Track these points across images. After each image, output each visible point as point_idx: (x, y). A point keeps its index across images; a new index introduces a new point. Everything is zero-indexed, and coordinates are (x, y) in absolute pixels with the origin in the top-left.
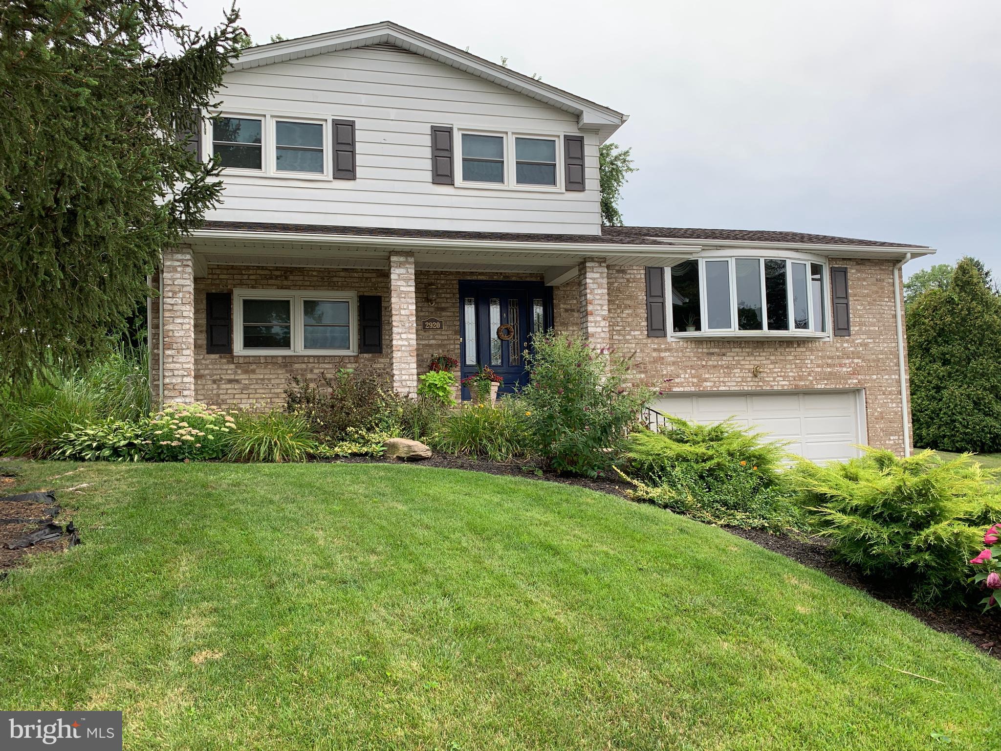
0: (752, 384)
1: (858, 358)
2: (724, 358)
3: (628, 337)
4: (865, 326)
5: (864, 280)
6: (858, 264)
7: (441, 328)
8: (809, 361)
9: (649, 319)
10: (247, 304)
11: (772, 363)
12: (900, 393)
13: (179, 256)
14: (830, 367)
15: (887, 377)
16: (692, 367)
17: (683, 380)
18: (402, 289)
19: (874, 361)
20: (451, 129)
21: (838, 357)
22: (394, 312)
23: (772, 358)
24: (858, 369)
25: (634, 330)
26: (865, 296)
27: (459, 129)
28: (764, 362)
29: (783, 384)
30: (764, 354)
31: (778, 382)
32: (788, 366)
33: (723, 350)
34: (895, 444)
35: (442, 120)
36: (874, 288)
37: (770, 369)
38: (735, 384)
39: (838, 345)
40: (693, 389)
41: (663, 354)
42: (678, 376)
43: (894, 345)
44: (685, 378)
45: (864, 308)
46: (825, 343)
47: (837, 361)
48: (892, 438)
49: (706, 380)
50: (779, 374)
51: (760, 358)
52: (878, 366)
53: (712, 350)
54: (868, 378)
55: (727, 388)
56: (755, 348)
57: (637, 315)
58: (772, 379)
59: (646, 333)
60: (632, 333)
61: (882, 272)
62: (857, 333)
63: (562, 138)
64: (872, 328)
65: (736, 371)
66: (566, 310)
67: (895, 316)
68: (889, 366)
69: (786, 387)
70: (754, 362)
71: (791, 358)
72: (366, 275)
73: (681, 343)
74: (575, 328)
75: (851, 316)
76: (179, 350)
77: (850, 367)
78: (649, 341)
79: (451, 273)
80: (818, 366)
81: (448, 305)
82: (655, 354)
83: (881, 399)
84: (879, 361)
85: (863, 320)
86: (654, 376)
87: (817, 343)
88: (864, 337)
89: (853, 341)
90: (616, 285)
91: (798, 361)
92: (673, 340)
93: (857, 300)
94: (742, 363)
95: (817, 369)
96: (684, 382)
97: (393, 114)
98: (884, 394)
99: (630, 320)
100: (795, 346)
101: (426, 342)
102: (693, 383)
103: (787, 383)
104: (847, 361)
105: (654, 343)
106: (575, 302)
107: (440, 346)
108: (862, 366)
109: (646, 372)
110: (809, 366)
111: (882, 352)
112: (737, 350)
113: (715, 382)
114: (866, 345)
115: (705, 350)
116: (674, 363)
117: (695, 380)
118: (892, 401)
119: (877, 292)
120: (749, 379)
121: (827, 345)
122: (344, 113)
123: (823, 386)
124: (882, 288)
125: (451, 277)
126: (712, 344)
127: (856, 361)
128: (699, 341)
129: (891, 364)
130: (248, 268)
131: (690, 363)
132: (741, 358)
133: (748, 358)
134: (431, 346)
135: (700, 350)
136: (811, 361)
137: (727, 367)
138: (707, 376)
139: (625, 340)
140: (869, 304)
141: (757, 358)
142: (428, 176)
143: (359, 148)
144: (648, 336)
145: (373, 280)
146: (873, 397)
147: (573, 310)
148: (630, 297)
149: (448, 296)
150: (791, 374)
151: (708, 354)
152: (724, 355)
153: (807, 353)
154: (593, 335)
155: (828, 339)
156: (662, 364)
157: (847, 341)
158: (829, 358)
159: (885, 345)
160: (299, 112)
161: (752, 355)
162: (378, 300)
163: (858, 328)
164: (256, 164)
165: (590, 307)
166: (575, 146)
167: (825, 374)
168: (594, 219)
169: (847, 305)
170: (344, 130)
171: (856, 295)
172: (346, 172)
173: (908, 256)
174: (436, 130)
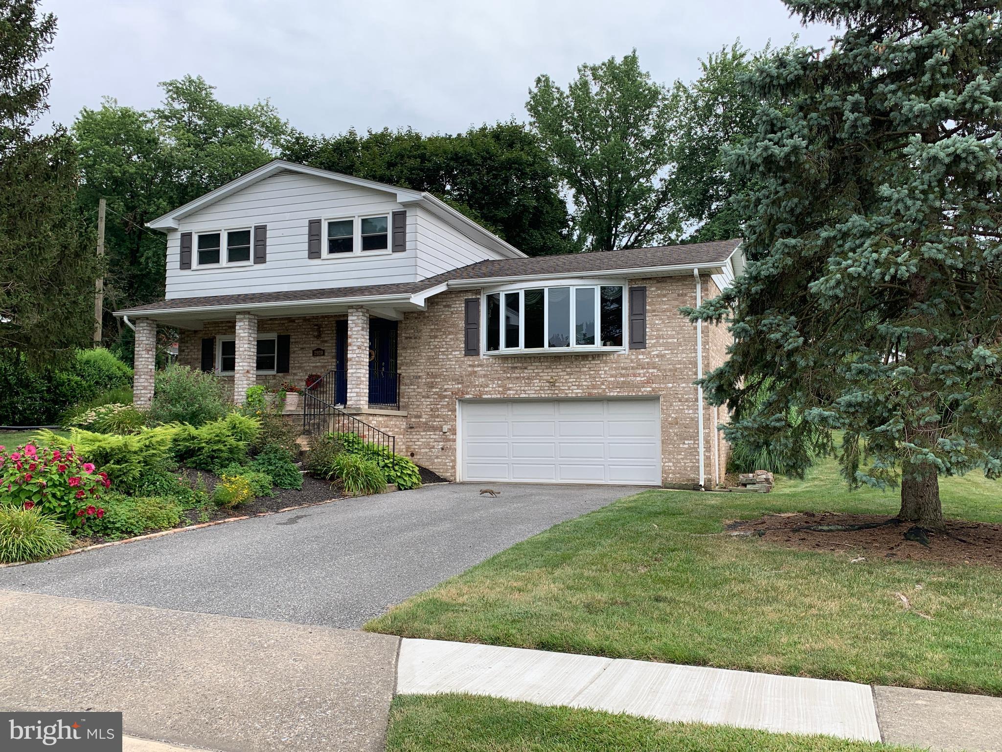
0: (548, 392)
1: (654, 368)
2: (526, 371)
3: (450, 356)
4: (663, 338)
5: (665, 296)
6: (658, 282)
7: (324, 355)
8: (603, 372)
9: (467, 343)
10: (225, 345)
11: (567, 374)
12: (697, 400)
13: (142, 325)
14: (623, 377)
15: (684, 385)
16: (499, 379)
17: (491, 389)
18: (242, 335)
19: (670, 370)
20: (321, 220)
21: (633, 368)
22: (236, 350)
23: (568, 370)
24: (653, 378)
25: (455, 351)
26: (665, 311)
27: (325, 219)
28: (561, 374)
29: (577, 392)
30: (561, 367)
31: (572, 390)
32: (583, 377)
33: (525, 365)
34: (690, 448)
35: (314, 216)
36: (676, 303)
37: (566, 379)
38: (534, 392)
39: (633, 357)
40: (499, 396)
41: (476, 369)
42: (487, 386)
43: (693, 355)
44: (493, 388)
45: (663, 322)
46: (619, 356)
47: (631, 371)
48: (686, 442)
49: (509, 389)
50: (574, 383)
51: (557, 371)
52: (675, 375)
53: (515, 365)
54: (662, 386)
55: (527, 396)
56: (552, 362)
57: (457, 339)
58: (567, 388)
59: (464, 353)
60: (454, 353)
61: (685, 287)
62: (654, 346)
63: (391, 214)
64: (670, 340)
65: (535, 381)
66: (406, 338)
68: (688, 375)
69: (579, 395)
70: (551, 374)
71: (585, 369)
72: (282, 322)
73: (491, 360)
74: (412, 351)
75: (647, 330)
77: (644, 377)
78: (466, 359)
79: (332, 316)
80: (612, 376)
81: (328, 339)
82: (470, 369)
83: (676, 406)
84: (676, 371)
85: (661, 333)
86: (468, 386)
87: (612, 356)
88: (661, 348)
89: (649, 353)
90: (443, 316)
91: (592, 372)
92: (485, 357)
93: (655, 315)
94: (541, 374)
95: (610, 379)
96: (492, 391)
97: (288, 216)
98: (680, 401)
99: (452, 343)
100: (590, 359)
101: (314, 365)
102: (499, 391)
103: (580, 391)
104: (642, 371)
105: (469, 360)
106: (412, 331)
107: (323, 367)
108: (658, 376)
109: (463, 383)
110: (602, 376)
111: (680, 362)
112: (537, 364)
113: (517, 391)
114: (663, 356)
115: (510, 365)
116: (485, 376)
117: (501, 389)
118: (689, 408)
119: (678, 306)
120: (546, 388)
121: (622, 357)
122: (259, 221)
123: (616, 394)
124: (684, 302)
125: (331, 319)
126: (516, 360)
127: (651, 371)
128: (505, 358)
129: (690, 373)
130: (222, 322)
131: (497, 376)
132: (540, 371)
133: (547, 371)
134: (316, 367)
135: (506, 365)
137: (528, 379)
138: (510, 386)
139: (448, 358)
140: (669, 318)
141: (554, 371)
142: (306, 254)
143: (268, 242)
144: (466, 355)
145: (286, 325)
146: (668, 404)
147: (411, 338)
148: (453, 325)
149: (329, 332)
150: (585, 383)
151: (512, 368)
152: (526, 368)
153: (602, 365)
154: (351, 360)
155: (623, 352)
156: (475, 377)
157: (643, 353)
158: (623, 369)
159: (684, 355)
160: (238, 225)
161: (550, 368)
162: (288, 337)
163: (655, 341)
164: (217, 261)
165: (349, 340)
166: (400, 218)
167: (618, 383)
168: (411, 270)
169: (644, 320)
170: (261, 230)
171: (654, 311)
172: (261, 258)
173: (696, 272)
174: (311, 223)
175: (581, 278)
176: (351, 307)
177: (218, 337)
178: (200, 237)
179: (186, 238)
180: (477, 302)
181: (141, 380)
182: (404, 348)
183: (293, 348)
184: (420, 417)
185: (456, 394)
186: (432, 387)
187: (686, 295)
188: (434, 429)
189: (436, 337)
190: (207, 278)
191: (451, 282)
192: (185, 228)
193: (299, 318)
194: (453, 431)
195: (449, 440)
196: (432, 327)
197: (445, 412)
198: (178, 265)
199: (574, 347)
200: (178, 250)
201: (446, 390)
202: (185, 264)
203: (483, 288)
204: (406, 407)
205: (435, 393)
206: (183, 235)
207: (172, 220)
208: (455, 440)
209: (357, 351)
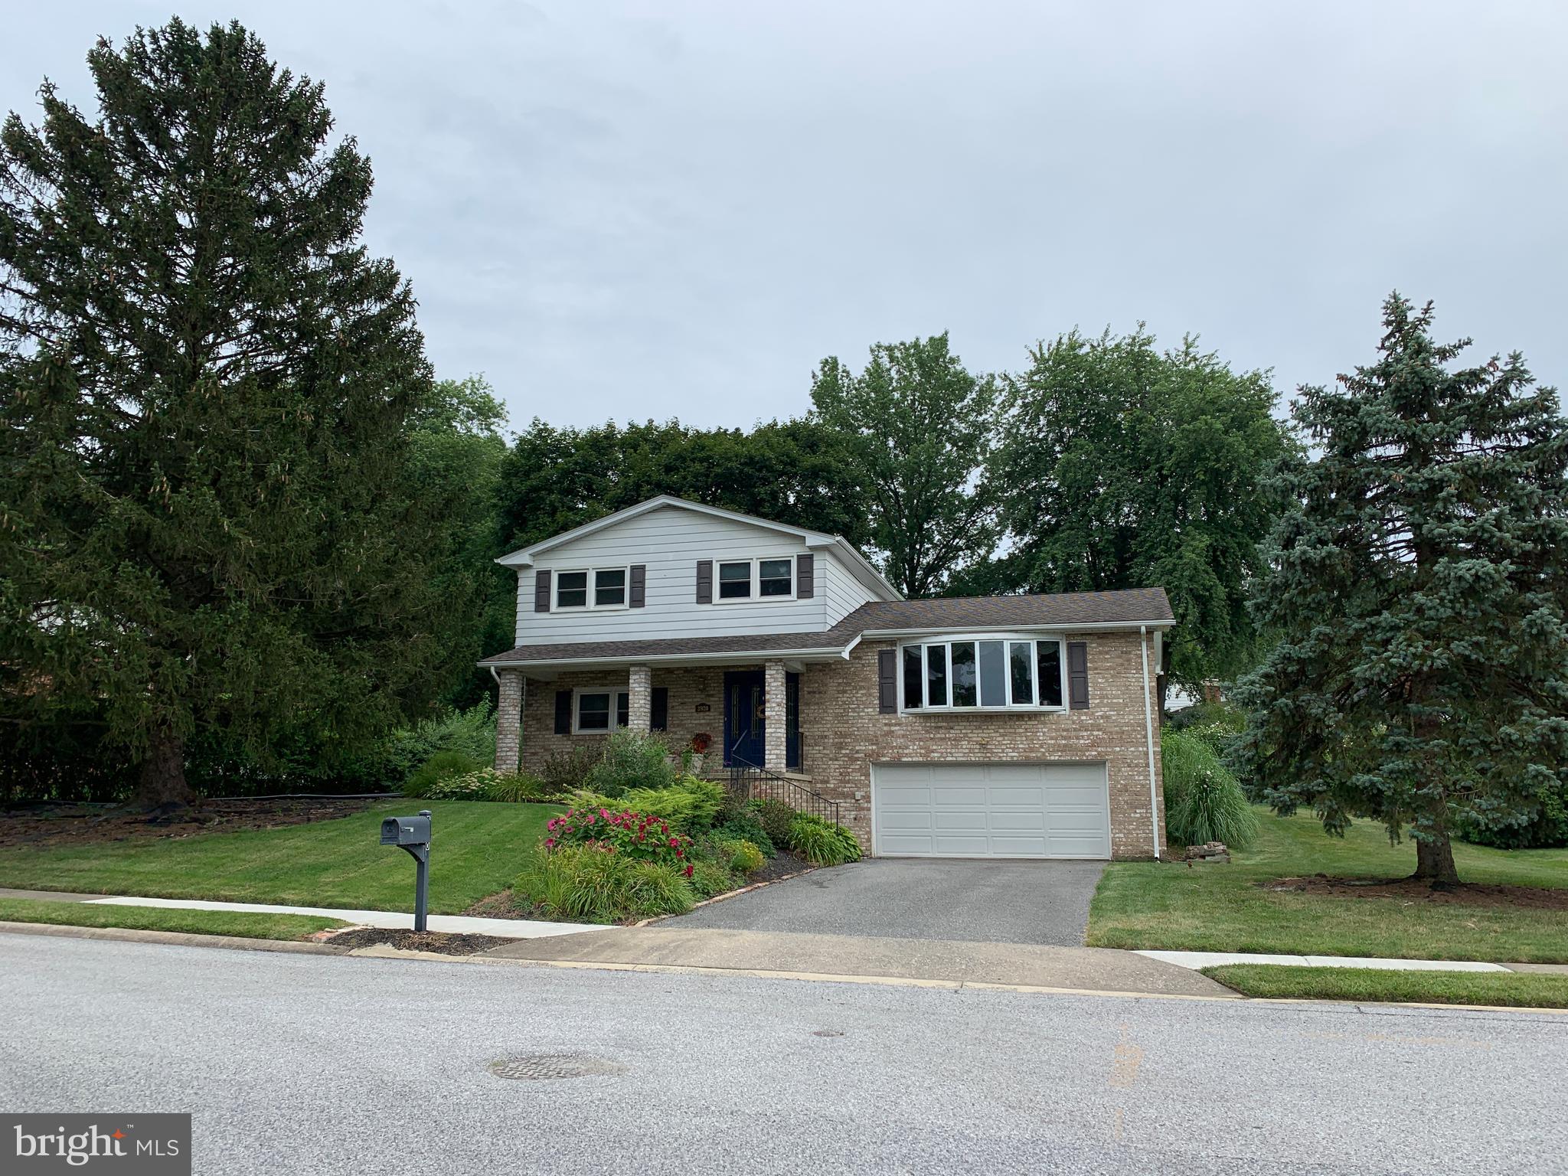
0: (979, 755)
1: (1098, 730)
2: (952, 731)
3: (862, 714)
4: (1107, 698)
5: (1107, 653)
6: (1099, 638)
7: (709, 711)
8: (1042, 734)
9: (881, 698)
10: (584, 698)
11: (1001, 736)
12: (1147, 765)
13: (508, 677)
14: (1065, 739)
15: (1132, 749)
16: (920, 740)
17: (911, 751)
18: (637, 689)
19: (1117, 733)
20: (711, 561)
21: (1075, 730)
22: (630, 705)
23: (1002, 731)
24: (1098, 741)
25: (868, 708)
26: (1108, 669)
27: (717, 561)
28: (993, 735)
29: (1014, 755)
30: (993, 727)
31: (1007, 753)
32: (1018, 738)
33: (951, 724)
34: (1141, 817)
35: (704, 556)
36: (1120, 661)
37: (999, 741)
38: (962, 755)
39: (1075, 718)
40: (921, 759)
41: (893, 728)
42: (907, 748)
43: (1141, 716)
44: (913, 750)
45: (1107, 681)
46: (1059, 716)
47: (1073, 733)
48: (1137, 811)
49: (933, 751)
50: (1008, 746)
51: (989, 731)
52: (1123, 738)
53: (940, 724)
54: (1109, 750)
55: (954, 759)
56: (986, 722)
57: (870, 695)
58: (1000, 751)
59: (878, 710)
60: (866, 710)
61: (1128, 644)
62: (1097, 706)
63: (796, 557)
64: (1115, 701)
65: (963, 743)
66: (809, 693)
67: (1143, 688)
68: (1135, 738)
69: (1015, 759)
70: (982, 735)
71: (1021, 731)
72: (658, 673)
73: (911, 718)
74: (816, 707)
75: (1089, 689)
76: (506, 735)
77: (1088, 739)
78: (881, 717)
79: (718, 667)
80: (1051, 739)
81: (715, 693)
82: (886, 728)
83: (1125, 772)
84: (1123, 733)
85: (1104, 692)
86: (885, 748)
87: (1051, 717)
88: (1105, 709)
89: (1093, 713)
91: (1029, 734)
92: (903, 715)
93: (1097, 674)
94: (971, 735)
95: (1050, 742)
96: (913, 752)
97: (671, 556)
98: (1129, 766)
99: (864, 699)
101: (698, 722)
102: (921, 754)
103: (1016, 754)
104: (1085, 734)
105: (885, 719)
106: (816, 685)
107: (708, 724)
108: (1103, 738)
109: (878, 744)
110: (1041, 738)
111: (1126, 725)
112: (965, 724)
113: (942, 753)
114: (1108, 717)
115: (933, 725)
116: (903, 736)
117: (923, 751)
118: (1139, 773)
119: (1122, 665)
120: (977, 751)
121: (1062, 717)
122: (637, 561)
123: (1057, 758)
124: (1129, 660)
125: (717, 670)
126: (943, 719)
127: (1095, 733)
128: (927, 716)
129: (1138, 736)
130: (582, 672)
131: (918, 736)
132: (970, 731)
133: (977, 732)
134: (701, 724)
135: (929, 725)
136: (1044, 733)
137: (955, 740)
138: (935, 748)
139: (859, 716)
140: (1112, 676)
141: (985, 731)
142: (694, 598)
143: (648, 583)
144: (881, 713)
145: (663, 676)
146: (1116, 769)
147: (814, 692)
148: (865, 679)
149: (716, 685)
150: (1021, 746)
151: (936, 728)
152: (952, 729)
153: (1039, 726)
155: (1063, 712)
156: (893, 737)
157: (1086, 714)
158: (1064, 730)
159: (1130, 717)
160: (610, 563)
161: (980, 728)
162: (665, 690)
163: (1097, 701)
164: (583, 603)
165: (767, 697)
166: (806, 563)
167: (1059, 745)
168: (820, 619)
169: (1086, 678)
170: (639, 572)
171: (1096, 669)
172: (638, 601)
173: (1143, 629)
174: (700, 564)
175: (1016, 631)
176: (770, 660)
177: (575, 690)
178: (560, 576)
179: (543, 577)
180: (893, 653)
181: (507, 741)
182: (808, 704)
183: (671, 702)
184: (827, 782)
185: (870, 756)
186: (841, 748)
187: (1130, 652)
188: (845, 796)
189: (845, 692)
190: (570, 622)
191: (866, 632)
192: (543, 565)
193: (678, 669)
194: (867, 798)
195: (863, 809)
196: (840, 681)
197: (857, 776)
198: (532, 606)
199: (1010, 706)
200: (533, 590)
201: (857, 752)
202: (542, 606)
203: (900, 639)
204: (810, 771)
205: (845, 755)
206: (539, 573)
207: (528, 557)
208: (869, 809)
209: (777, 709)
